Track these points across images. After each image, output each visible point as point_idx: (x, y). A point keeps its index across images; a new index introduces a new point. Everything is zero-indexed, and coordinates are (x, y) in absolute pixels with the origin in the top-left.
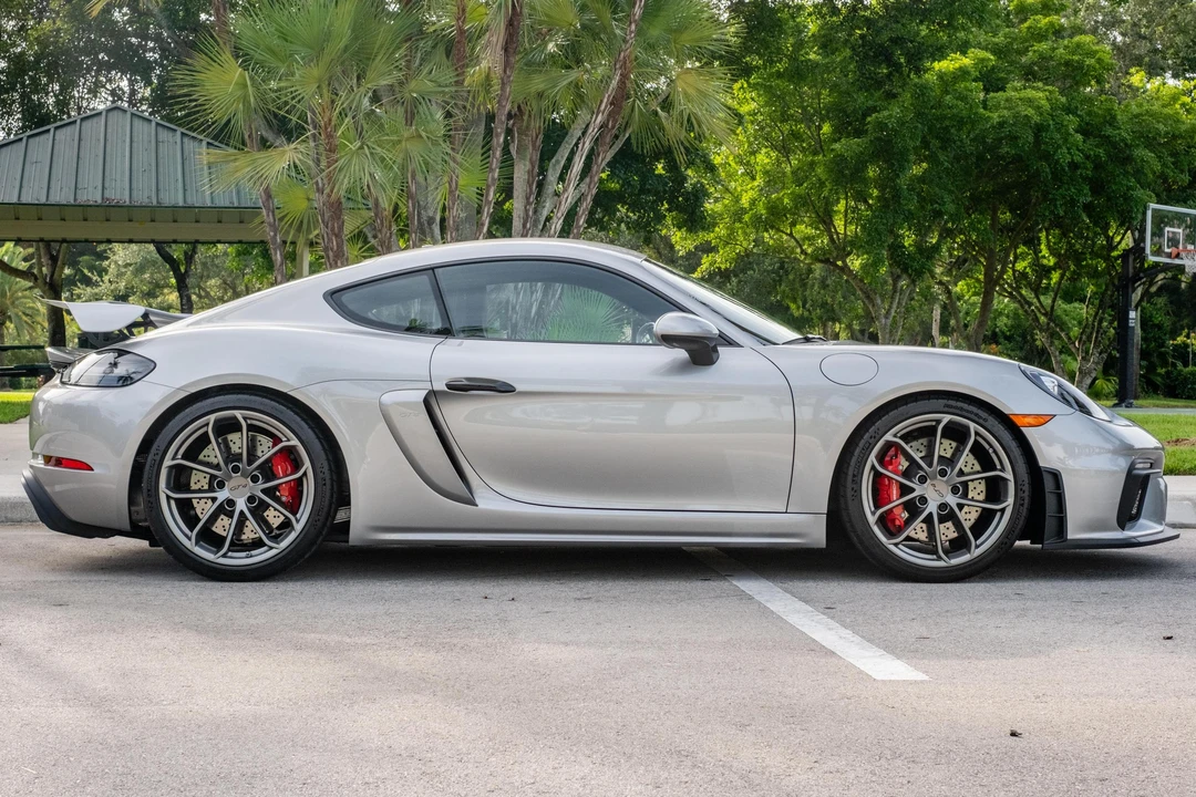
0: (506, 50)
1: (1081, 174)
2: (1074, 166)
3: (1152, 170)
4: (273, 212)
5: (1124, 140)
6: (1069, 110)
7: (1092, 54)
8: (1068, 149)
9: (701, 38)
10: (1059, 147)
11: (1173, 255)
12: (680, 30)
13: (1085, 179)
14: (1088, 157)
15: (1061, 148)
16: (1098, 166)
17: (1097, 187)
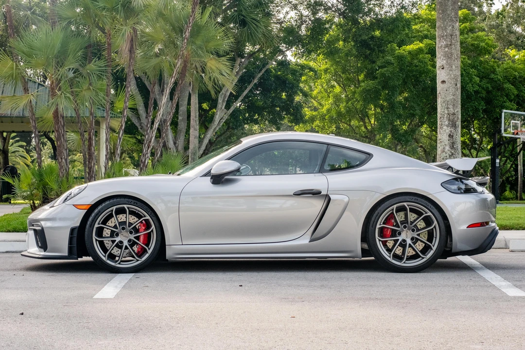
0: (130, 51)
1: (480, 97)
2: (477, 92)
3: (513, 94)
4: (35, 121)
5: (499, 80)
6: (473, 67)
7: (483, 41)
8: (472, 84)
9: (218, 45)
10: (468, 83)
11: (515, 133)
12: (208, 41)
13: (482, 98)
14: (483, 88)
15: (469, 84)
16: (488, 92)
17: (488, 101)
